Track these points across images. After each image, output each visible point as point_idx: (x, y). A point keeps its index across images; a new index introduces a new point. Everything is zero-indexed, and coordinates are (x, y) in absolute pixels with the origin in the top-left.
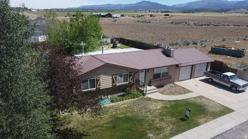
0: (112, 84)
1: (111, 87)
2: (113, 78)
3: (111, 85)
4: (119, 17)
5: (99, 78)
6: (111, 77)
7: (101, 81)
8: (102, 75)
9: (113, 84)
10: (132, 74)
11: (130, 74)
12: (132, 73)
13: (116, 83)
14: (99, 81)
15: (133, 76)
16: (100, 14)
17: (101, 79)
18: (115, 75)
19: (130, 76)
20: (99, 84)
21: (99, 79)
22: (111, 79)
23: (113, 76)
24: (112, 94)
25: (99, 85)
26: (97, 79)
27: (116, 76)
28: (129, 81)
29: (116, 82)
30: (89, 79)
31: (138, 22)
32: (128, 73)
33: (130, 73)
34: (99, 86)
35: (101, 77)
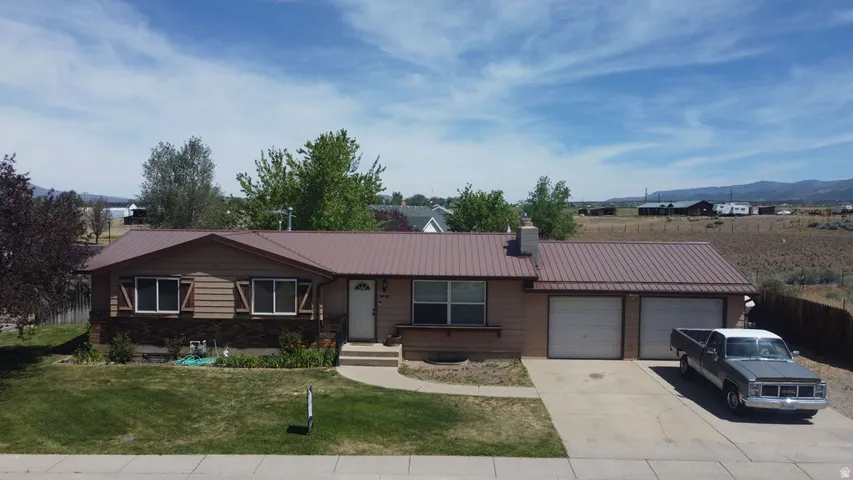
0: (236, 308)
1: (231, 316)
2: (236, 290)
3: (232, 310)
4: (742, 212)
5: (189, 279)
6: (232, 285)
7: (196, 291)
8: (199, 274)
9: (239, 310)
10: (307, 287)
11: (301, 284)
12: (309, 281)
13: (247, 307)
14: (189, 291)
15: (314, 293)
16: (671, 205)
17: (197, 285)
18: (246, 280)
19: (302, 292)
20: (189, 300)
21: (189, 285)
22: (231, 292)
23: (238, 283)
24: (240, 346)
25: (190, 304)
26: (183, 282)
27: (247, 283)
28: (298, 308)
29: (250, 305)
30: (158, 278)
31: (810, 229)
32: (295, 280)
33: (299, 281)
34: (188, 306)
35: (196, 279)
